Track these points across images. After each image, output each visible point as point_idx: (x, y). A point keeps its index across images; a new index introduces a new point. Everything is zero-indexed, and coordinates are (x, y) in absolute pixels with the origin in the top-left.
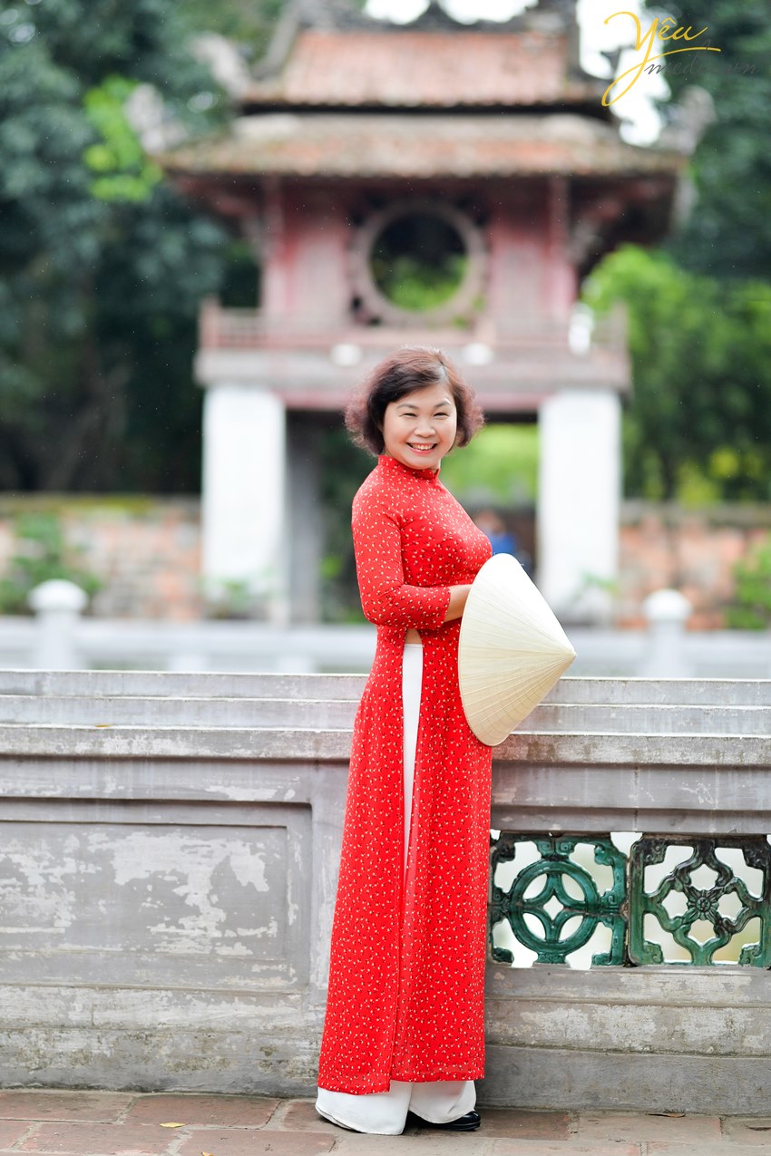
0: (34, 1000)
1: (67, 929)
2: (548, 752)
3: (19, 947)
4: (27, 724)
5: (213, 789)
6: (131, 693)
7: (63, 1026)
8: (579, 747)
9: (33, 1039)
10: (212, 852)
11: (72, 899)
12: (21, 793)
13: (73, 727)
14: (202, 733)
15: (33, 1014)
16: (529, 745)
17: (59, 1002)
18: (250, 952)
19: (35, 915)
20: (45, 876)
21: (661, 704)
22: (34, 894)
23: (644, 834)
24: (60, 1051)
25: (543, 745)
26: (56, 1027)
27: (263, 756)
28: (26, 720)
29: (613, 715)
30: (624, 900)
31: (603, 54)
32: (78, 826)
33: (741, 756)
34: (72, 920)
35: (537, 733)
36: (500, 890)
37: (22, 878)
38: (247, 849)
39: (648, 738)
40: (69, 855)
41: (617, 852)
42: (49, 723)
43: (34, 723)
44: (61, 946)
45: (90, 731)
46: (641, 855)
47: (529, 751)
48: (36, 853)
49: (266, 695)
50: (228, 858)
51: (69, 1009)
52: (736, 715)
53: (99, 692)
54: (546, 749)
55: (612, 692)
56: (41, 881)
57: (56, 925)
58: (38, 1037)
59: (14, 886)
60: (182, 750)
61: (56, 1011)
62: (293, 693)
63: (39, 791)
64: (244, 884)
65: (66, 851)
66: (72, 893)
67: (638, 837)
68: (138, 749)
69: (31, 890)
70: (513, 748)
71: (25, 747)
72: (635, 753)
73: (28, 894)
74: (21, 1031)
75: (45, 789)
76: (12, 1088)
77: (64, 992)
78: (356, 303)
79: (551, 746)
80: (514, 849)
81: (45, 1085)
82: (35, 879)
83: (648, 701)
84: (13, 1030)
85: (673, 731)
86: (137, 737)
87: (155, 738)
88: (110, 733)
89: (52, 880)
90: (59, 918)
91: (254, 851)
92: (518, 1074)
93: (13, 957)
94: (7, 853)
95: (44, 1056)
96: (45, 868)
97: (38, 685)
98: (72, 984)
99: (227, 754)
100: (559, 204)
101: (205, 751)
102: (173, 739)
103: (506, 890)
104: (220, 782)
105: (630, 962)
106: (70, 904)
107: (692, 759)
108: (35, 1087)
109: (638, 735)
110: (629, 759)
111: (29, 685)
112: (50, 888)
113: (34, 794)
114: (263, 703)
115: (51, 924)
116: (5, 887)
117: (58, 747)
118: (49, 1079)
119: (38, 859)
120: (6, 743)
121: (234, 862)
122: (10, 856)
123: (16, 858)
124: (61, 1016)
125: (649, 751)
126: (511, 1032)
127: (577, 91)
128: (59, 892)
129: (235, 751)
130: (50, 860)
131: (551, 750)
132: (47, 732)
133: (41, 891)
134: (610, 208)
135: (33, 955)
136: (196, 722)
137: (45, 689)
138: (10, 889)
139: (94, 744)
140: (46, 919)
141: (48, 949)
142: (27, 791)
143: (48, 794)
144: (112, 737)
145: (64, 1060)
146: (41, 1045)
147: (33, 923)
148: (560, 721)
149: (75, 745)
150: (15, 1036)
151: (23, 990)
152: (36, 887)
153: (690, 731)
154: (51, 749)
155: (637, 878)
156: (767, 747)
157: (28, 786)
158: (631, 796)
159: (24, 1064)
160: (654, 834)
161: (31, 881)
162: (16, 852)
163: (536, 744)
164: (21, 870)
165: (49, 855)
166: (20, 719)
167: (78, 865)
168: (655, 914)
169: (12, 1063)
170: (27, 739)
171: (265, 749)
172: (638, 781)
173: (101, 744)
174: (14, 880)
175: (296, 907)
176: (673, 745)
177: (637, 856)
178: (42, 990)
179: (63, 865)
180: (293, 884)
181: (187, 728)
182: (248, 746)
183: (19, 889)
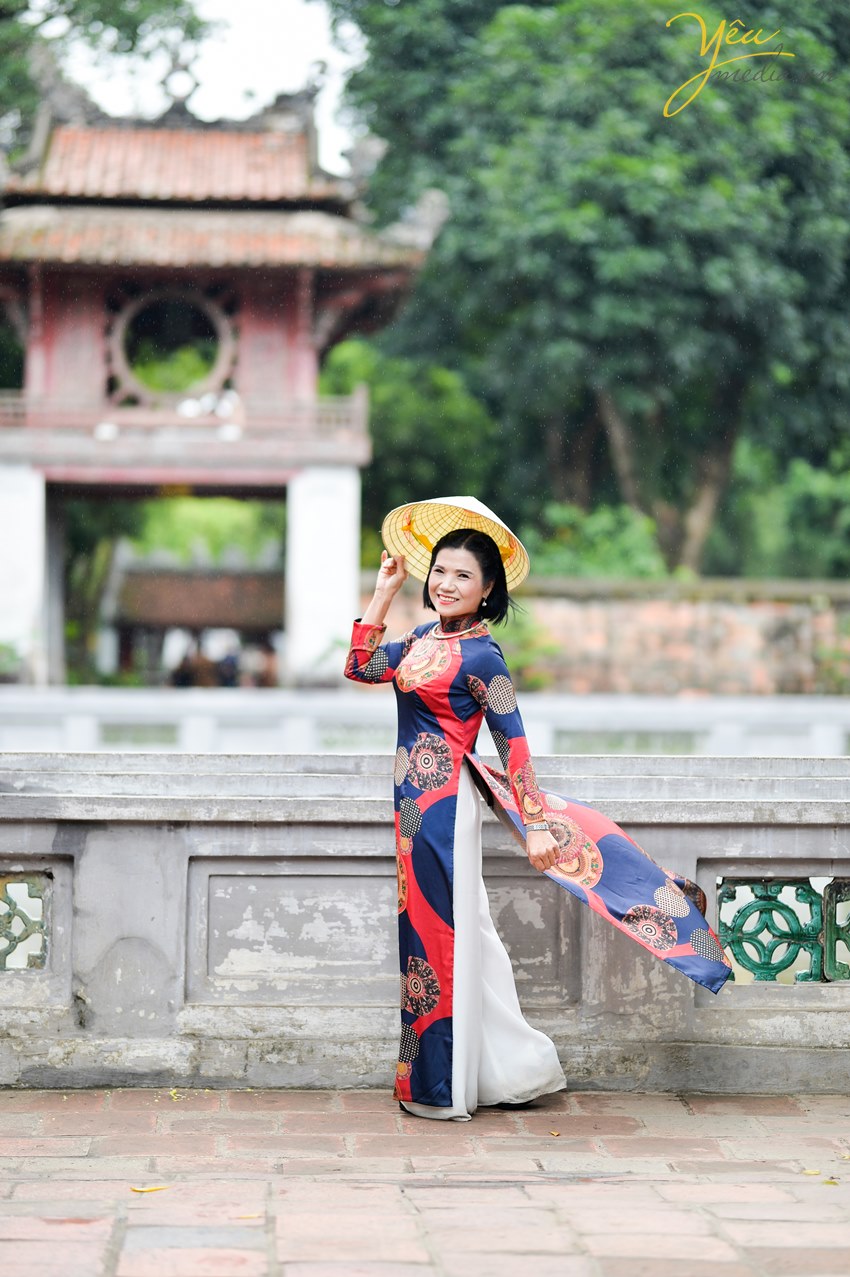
0: (361, 1018)
1: (382, 961)
2: (769, 815)
3: (344, 977)
4: (352, 797)
5: (503, 848)
7: (384, 1039)
8: (793, 811)
9: (361, 1050)
10: (498, 898)
11: (387, 937)
12: (348, 852)
15: (360, 1030)
16: (755, 810)
17: (381, 1020)
18: (530, 977)
19: (357, 951)
20: (365, 919)
22: (355, 933)
23: (835, 878)
24: (383, 1058)
25: (766, 810)
26: (379, 1039)
28: (350, 794)
29: (817, 786)
30: (822, 930)
31: (343, 154)
32: (390, 879)
34: (386, 954)
35: (759, 800)
36: (725, 924)
37: (345, 920)
38: (527, 895)
39: (846, 803)
40: (383, 902)
41: (815, 893)
42: (370, 796)
43: (358, 796)
44: (378, 975)
46: (834, 895)
47: (754, 814)
48: (357, 901)
50: (512, 902)
51: (389, 1025)
54: (768, 813)
55: (814, 768)
56: (362, 923)
57: (374, 958)
58: (365, 1048)
59: (339, 928)
61: (379, 1027)
62: (563, 770)
63: (363, 851)
64: (525, 923)
65: (382, 899)
66: (387, 932)
67: (829, 880)
69: (353, 930)
70: (742, 813)
71: (354, 817)
72: (837, 815)
73: (351, 934)
74: (351, 1044)
75: (368, 850)
76: (345, 1089)
77: (385, 1012)
78: (112, 385)
79: (772, 811)
80: (735, 892)
81: (371, 1087)
82: (356, 922)
84: (345, 1043)
89: (370, 922)
90: (376, 953)
91: (532, 896)
92: (747, 1067)
93: (340, 984)
94: (333, 902)
95: (370, 1064)
96: (364, 912)
97: (358, 766)
98: (390, 1005)
100: (305, 294)
103: (729, 924)
104: (509, 842)
105: (825, 978)
106: (385, 941)
108: (363, 1088)
109: (839, 801)
110: (832, 820)
111: (350, 766)
112: (369, 928)
113: (358, 854)
115: (370, 957)
116: (331, 928)
117: (381, 816)
118: (374, 1081)
119: (359, 906)
120: (339, 814)
121: (517, 906)
122: (336, 904)
123: (340, 906)
124: (383, 1031)
126: (740, 1035)
127: (319, 189)
128: (376, 932)
130: (368, 906)
131: (772, 813)
132: (372, 804)
133: (361, 931)
134: (352, 298)
135: (356, 983)
137: (363, 769)
138: (336, 930)
140: (365, 953)
141: (368, 979)
142: (354, 851)
143: (370, 854)
145: (387, 1066)
146: (368, 1054)
147: (355, 957)
148: (777, 792)
150: (347, 1048)
151: (352, 1011)
152: (357, 928)
154: (376, 817)
155: (831, 913)
157: (354, 847)
158: (832, 849)
159: (353, 1070)
160: (843, 878)
161: (353, 923)
162: (341, 901)
163: (760, 809)
164: (345, 915)
165: (367, 902)
166: (346, 793)
167: (391, 911)
168: (845, 940)
169: (344, 1070)
170: (356, 809)
172: (837, 837)
174: (339, 923)
175: (568, 940)
177: (831, 896)
178: (367, 1010)
179: (379, 910)
180: (565, 922)
183: (343, 930)
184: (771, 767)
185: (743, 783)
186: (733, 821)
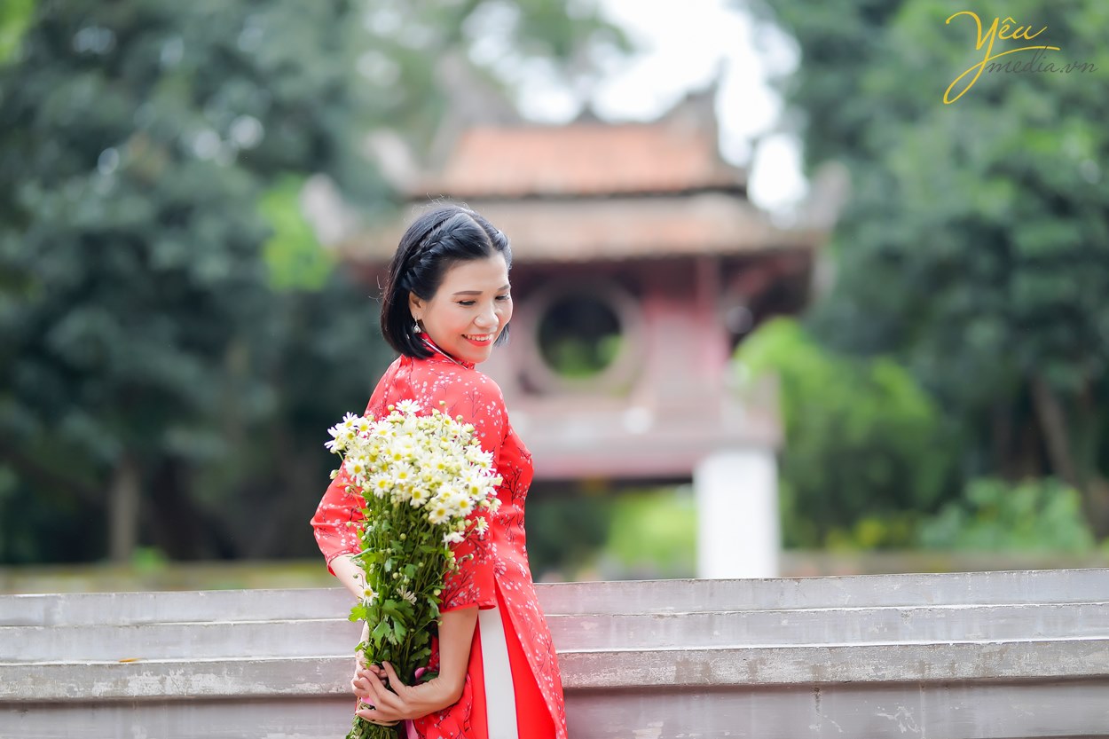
2: (702, 672)
4: (32, 661)
6: (166, 618)
8: (742, 665)
13: (89, 663)
14: (255, 664)
16: (677, 663)
21: (846, 607)
25: (696, 664)
27: (334, 690)
29: (785, 622)
33: (952, 667)
35: (686, 647)
39: (830, 648)
43: (40, 661)
45: (111, 666)
47: (678, 671)
49: (339, 615)
52: (943, 616)
53: (125, 620)
54: (699, 668)
55: (782, 595)
60: (229, 687)
68: (172, 688)
70: (656, 669)
71: (27, 691)
72: (815, 669)
79: (706, 664)
83: (828, 603)
85: (863, 640)
86: (172, 672)
87: (195, 673)
88: (136, 668)
97: (48, 614)
99: (288, 691)
101: (260, 688)
102: (218, 673)
104: (280, 728)
107: (889, 674)
109: (818, 646)
110: (806, 676)
111: (36, 615)
114: (334, 624)
117: (70, 690)
120: (4, 687)
125: (833, 666)
129: (298, 686)
131: (707, 669)
132: (56, 669)
136: (248, 652)
137: (57, 619)
139: (116, 683)
144: (140, 674)
148: (716, 633)
149: (93, 686)
153: (885, 639)
154: (60, 691)
156: (985, 655)
158: (811, 727)
163: (686, 662)
170: (30, 679)
171: (336, 683)
172: (820, 707)
173: (125, 683)
176: (864, 657)
181: (236, 659)
182: (315, 679)
184: (711, 595)
185: (661, 621)
186: (641, 682)
